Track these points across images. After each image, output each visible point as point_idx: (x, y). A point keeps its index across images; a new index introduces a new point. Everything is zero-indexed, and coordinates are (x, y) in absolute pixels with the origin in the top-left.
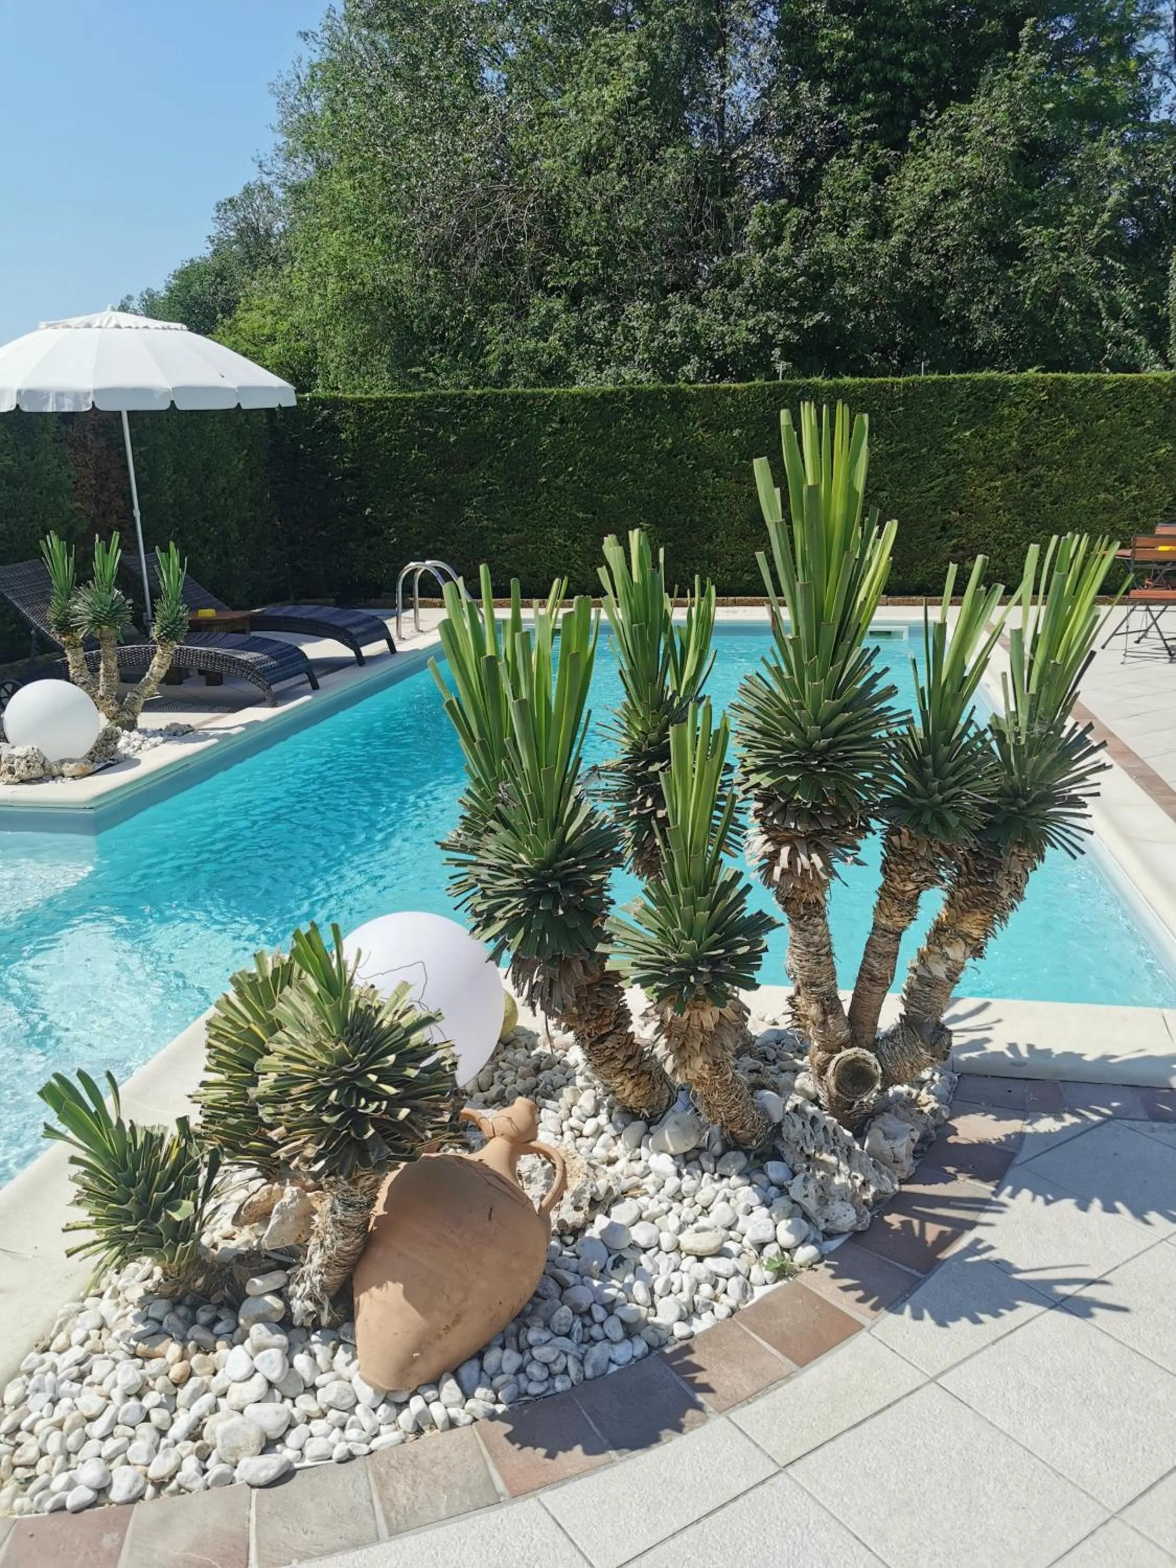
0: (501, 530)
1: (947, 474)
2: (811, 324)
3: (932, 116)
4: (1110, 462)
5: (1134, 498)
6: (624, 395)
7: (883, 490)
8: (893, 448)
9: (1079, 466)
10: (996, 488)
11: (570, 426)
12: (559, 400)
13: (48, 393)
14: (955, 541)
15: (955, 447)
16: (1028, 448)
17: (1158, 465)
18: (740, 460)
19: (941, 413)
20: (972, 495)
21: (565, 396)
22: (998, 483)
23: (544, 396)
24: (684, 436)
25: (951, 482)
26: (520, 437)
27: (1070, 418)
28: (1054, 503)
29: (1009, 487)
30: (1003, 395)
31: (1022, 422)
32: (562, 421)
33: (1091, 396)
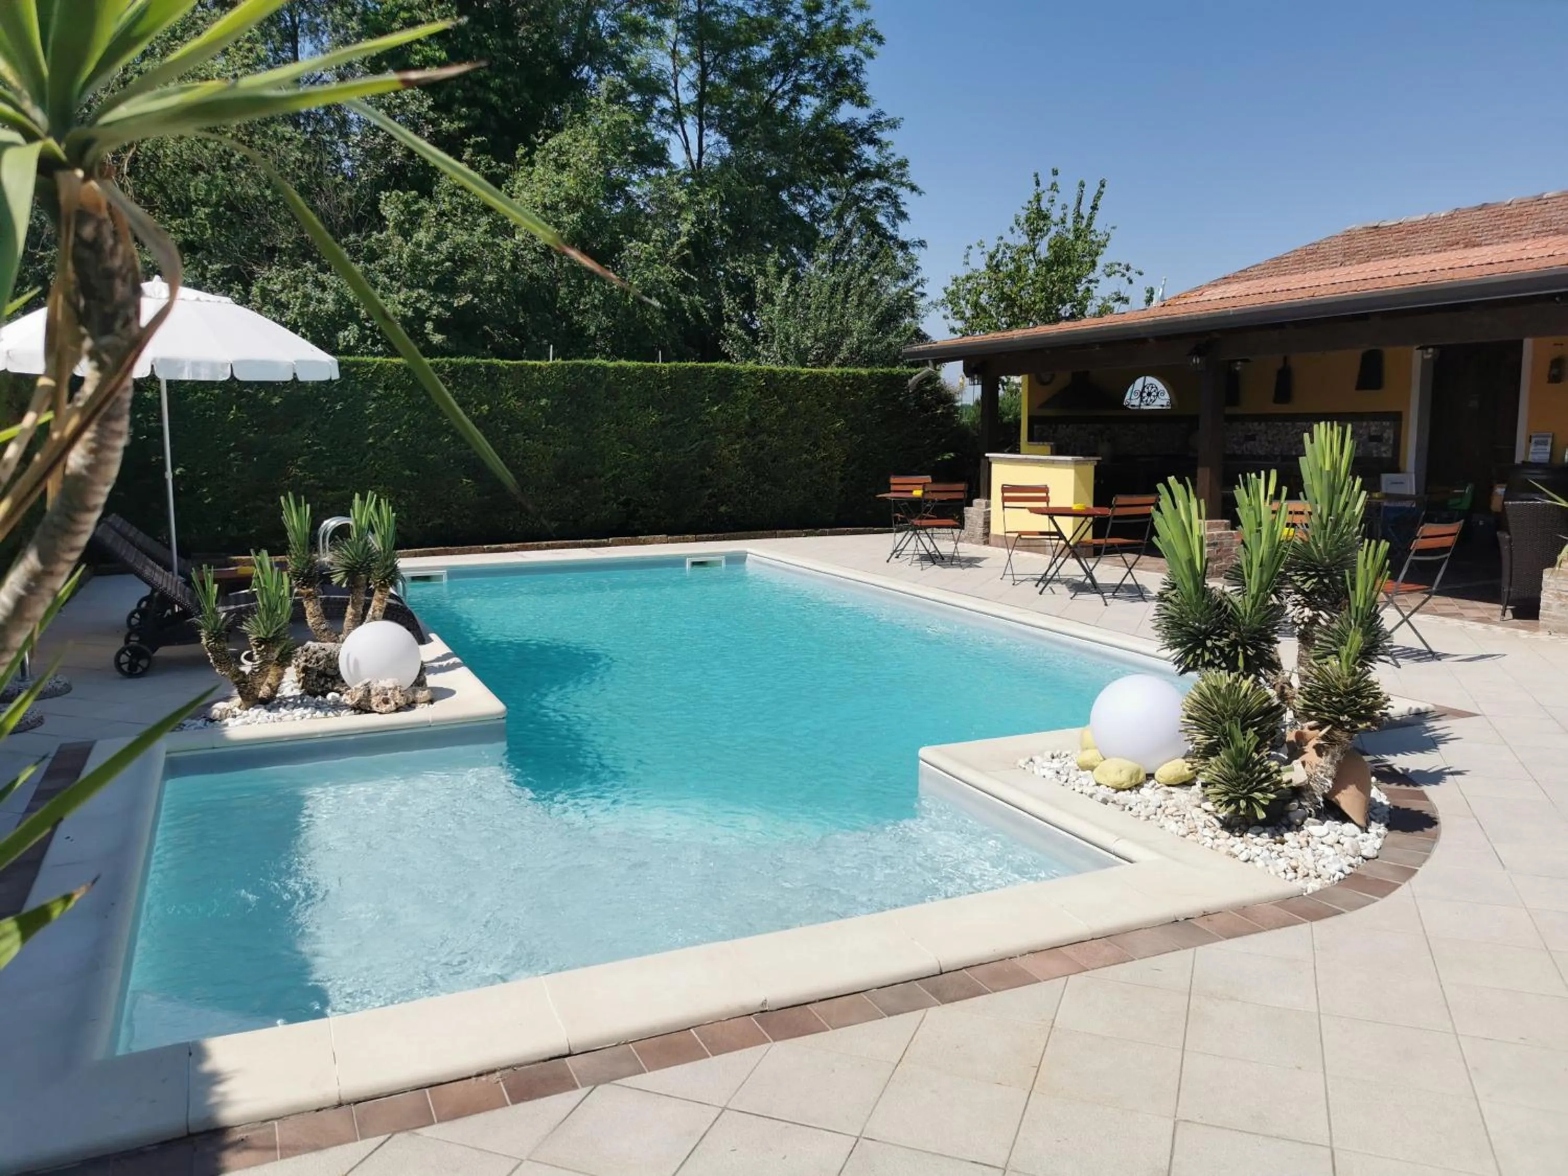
0: (326, 488)
1: (702, 439)
2: (461, 303)
3: (540, 140)
4: (807, 432)
5: (823, 458)
6: (444, 367)
7: (658, 451)
8: (666, 418)
9: (788, 434)
10: (735, 450)
11: (394, 392)
12: (382, 369)
13: (183, 362)
14: (710, 491)
15: (708, 418)
16: (754, 420)
17: (835, 434)
18: (547, 425)
19: (696, 392)
20: (720, 455)
21: (389, 365)
22: (737, 446)
23: (368, 365)
24: (499, 404)
25: (705, 445)
26: (346, 401)
27: (780, 399)
28: (773, 461)
29: (744, 448)
30: (737, 380)
31: (750, 400)
32: (386, 388)
33: (792, 384)
